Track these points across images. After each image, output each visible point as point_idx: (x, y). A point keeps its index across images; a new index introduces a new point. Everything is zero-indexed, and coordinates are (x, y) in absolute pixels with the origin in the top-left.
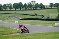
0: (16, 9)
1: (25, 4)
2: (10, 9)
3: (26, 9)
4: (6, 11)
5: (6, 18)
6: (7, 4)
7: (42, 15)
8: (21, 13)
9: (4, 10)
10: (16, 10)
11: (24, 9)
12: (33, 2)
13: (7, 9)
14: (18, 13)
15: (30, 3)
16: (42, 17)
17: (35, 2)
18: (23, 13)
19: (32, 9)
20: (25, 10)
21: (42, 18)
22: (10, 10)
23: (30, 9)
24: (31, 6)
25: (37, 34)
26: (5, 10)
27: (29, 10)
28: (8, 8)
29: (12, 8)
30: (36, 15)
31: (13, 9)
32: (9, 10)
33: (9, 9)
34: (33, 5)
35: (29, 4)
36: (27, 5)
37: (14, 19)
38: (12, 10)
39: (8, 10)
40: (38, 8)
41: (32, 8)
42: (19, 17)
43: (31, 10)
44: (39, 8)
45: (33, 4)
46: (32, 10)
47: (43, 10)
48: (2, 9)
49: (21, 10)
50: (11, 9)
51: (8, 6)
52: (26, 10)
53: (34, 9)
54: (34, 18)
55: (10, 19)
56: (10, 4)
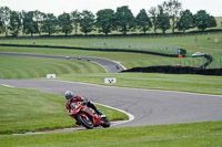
0: (106, 31)
1: (143, 12)
2: (86, 31)
3: (145, 30)
5: (70, 65)
6: (74, 13)
7: (205, 56)
8: (127, 48)
9: (61, 33)
10: (107, 36)
11: (138, 32)
12: (170, 4)
13: (73, 33)
14: (116, 47)
15: (161, 11)
16: (206, 61)
17: (177, 5)
18: (133, 48)
19: (167, 32)
20: (141, 35)
21: (206, 65)
22: (86, 36)
23: (159, 31)
24: (162, 21)
25: (186, 125)
26: (66, 37)
27: (157, 34)
28: (79, 28)
29: (94, 27)
30: (183, 53)
31: (97, 33)
32: (80, 36)
34: (173, 17)
35: (157, 12)
36: (150, 15)
37: (102, 71)
38: (94, 36)
39: (76, 36)
40: (191, 30)
41: (168, 28)
42: (118, 63)
43: (164, 34)
44: (196, 29)
45: (170, 14)
46: (169, 35)
47: (209, 35)
48: (54, 31)
49: (125, 35)
50: (90, 31)
51: (77, 21)
52: (145, 35)
53: (176, 30)
54: (174, 65)
55: (86, 67)
56: (86, 12)
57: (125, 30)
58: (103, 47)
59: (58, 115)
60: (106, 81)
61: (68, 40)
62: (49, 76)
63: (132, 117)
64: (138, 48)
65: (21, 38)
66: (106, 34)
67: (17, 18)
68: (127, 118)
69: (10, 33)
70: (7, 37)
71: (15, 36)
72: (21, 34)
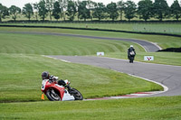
0: (146, 18)
1: (176, 2)
3: (177, 17)
4: (118, 25)
5: (116, 45)
6: (120, 3)
8: (162, 32)
9: (109, 19)
10: (146, 22)
11: (171, 19)
13: (119, 19)
14: (153, 31)
18: (167, 32)
20: (174, 21)
22: (129, 22)
26: (113, 22)
28: (124, 15)
29: (135, 14)
31: (138, 19)
32: (124, 21)
33: (124, 19)
37: (142, 50)
38: (136, 22)
39: (121, 21)
42: (155, 44)
48: (103, 17)
49: (161, 22)
50: (132, 17)
51: (122, 9)
52: (177, 21)
56: (130, 2)
57: (161, 17)
58: (142, 30)
59: (106, 86)
60: (146, 58)
61: (114, 24)
62: (98, 54)
63: (166, 89)
64: (172, 32)
65: (76, 22)
66: (145, 20)
67: (73, 6)
68: (162, 89)
69: (67, 18)
70: (65, 21)
71: (71, 21)
72: (76, 19)
